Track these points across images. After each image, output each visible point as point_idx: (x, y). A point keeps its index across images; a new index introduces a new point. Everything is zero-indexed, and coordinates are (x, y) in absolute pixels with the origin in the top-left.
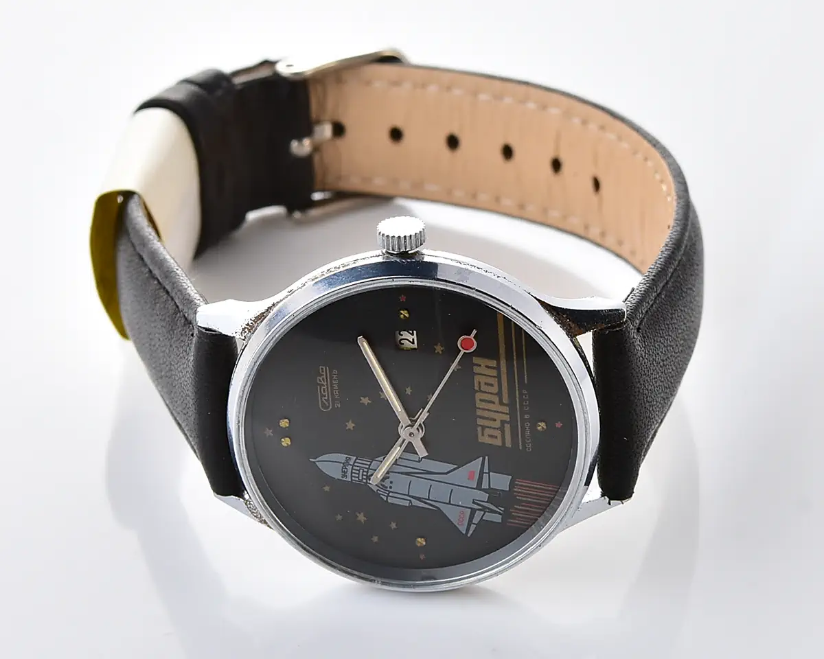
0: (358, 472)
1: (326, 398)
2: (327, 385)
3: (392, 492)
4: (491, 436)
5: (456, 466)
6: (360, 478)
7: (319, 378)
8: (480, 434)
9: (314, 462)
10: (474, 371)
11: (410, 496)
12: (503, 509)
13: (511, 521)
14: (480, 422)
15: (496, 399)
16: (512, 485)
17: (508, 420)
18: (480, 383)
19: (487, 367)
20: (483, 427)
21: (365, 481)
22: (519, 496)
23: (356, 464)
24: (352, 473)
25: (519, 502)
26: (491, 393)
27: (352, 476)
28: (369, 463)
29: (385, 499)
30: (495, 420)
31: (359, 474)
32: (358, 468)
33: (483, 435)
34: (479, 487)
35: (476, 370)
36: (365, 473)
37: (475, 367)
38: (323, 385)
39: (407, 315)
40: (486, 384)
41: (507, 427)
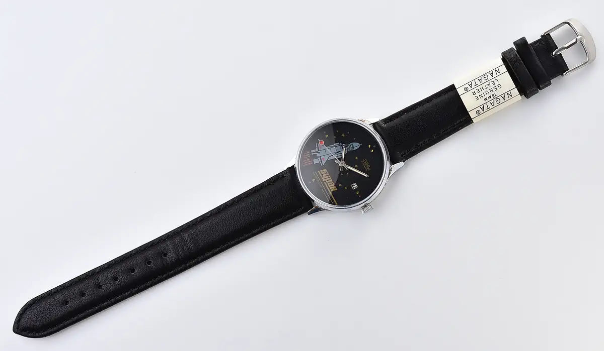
1: (366, 162)
2: (367, 166)
5: (328, 160)
9: (361, 144)
11: (335, 146)
12: (312, 154)
14: (328, 174)
16: (313, 162)
18: (333, 184)
19: (333, 189)
20: (326, 173)
21: (347, 145)
22: (310, 159)
23: (351, 148)
27: (350, 145)
28: (348, 150)
29: (340, 143)
33: (326, 171)
34: (320, 157)
35: (335, 187)
39: (357, 193)
41: (321, 176)
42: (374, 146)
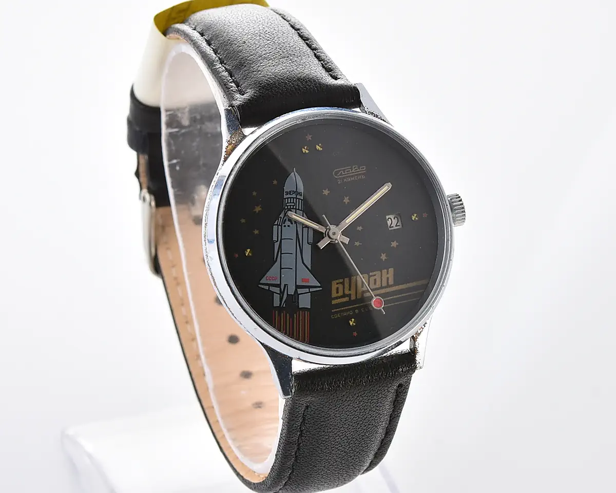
1: (343, 173)
3: (281, 228)
4: (337, 289)
5: (310, 268)
6: (287, 204)
7: (358, 166)
8: (337, 281)
9: (293, 171)
10: (383, 271)
11: (281, 240)
12: (284, 306)
13: (277, 314)
14: (347, 280)
15: (365, 288)
16: (304, 309)
17: (352, 299)
18: (374, 275)
19: (388, 278)
20: (343, 283)
21: (286, 208)
22: (296, 316)
23: (298, 200)
24: (291, 198)
25: (292, 317)
26: (368, 284)
27: (288, 198)
28: (300, 208)
29: (275, 224)
31: (291, 203)
32: (295, 202)
33: (337, 284)
34: (297, 287)
35: (384, 271)
36: (292, 207)
37: (385, 270)
38: (351, 170)
39: (413, 219)
40: (375, 280)
41: (346, 299)
42: (309, 137)
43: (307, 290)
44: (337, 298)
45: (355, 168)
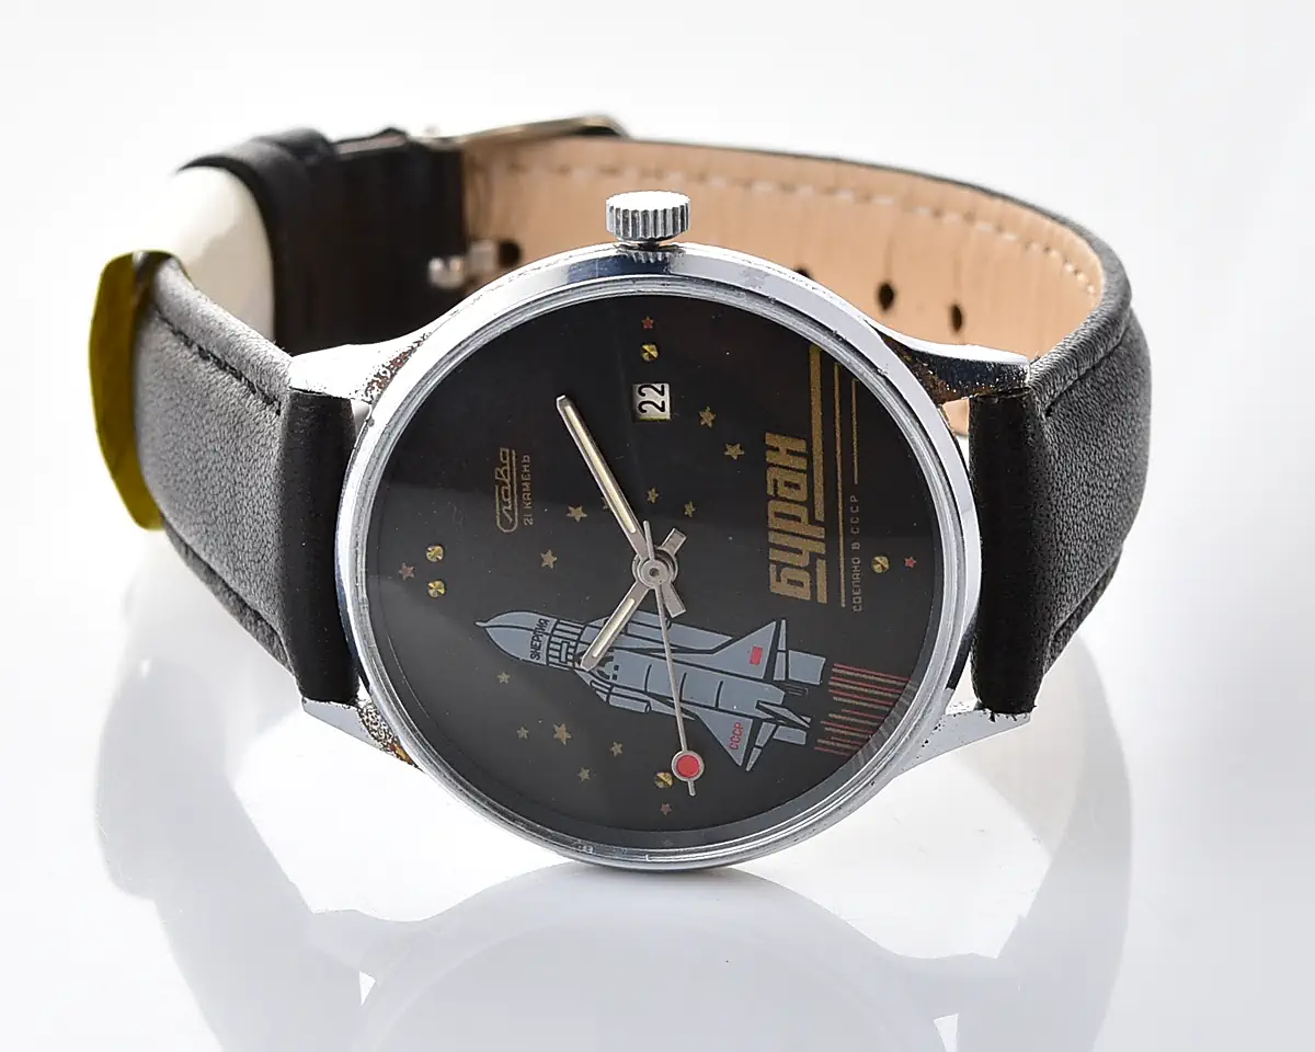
0: (559, 647)
1: (510, 507)
2: (511, 483)
3: (618, 686)
4: (791, 582)
5: (730, 638)
6: (563, 659)
7: (498, 469)
8: (773, 578)
9: (484, 627)
10: (767, 460)
11: (650, 695)
12: (809, 720)
13: (823, 742)
14: (775, 555)
15: (803, 513)
16: (826, 672)
17: (824, 552)
18: (775, 481)
19: (790, 452)
20: (781, 565)
21: (570, 664)
22: (838, 696)
23: (556, 633)
24: (548, 648)
25: (838, 708)
26: (796, 502)
27: (548, 655)
28: (579, 631)
29: (605, 699)
30: (799, 552)
31: (560, 651)
32: (560, 641)
33: (779, 580)
34: (768, 678)
35: (771, 457)
36: (571, 650)
37: (768, 453)
38: (505, 484)
39: (655, 354)
40: (788, 484)
43: (780, 657)
44: (814, 588)
45: (501, 476)
